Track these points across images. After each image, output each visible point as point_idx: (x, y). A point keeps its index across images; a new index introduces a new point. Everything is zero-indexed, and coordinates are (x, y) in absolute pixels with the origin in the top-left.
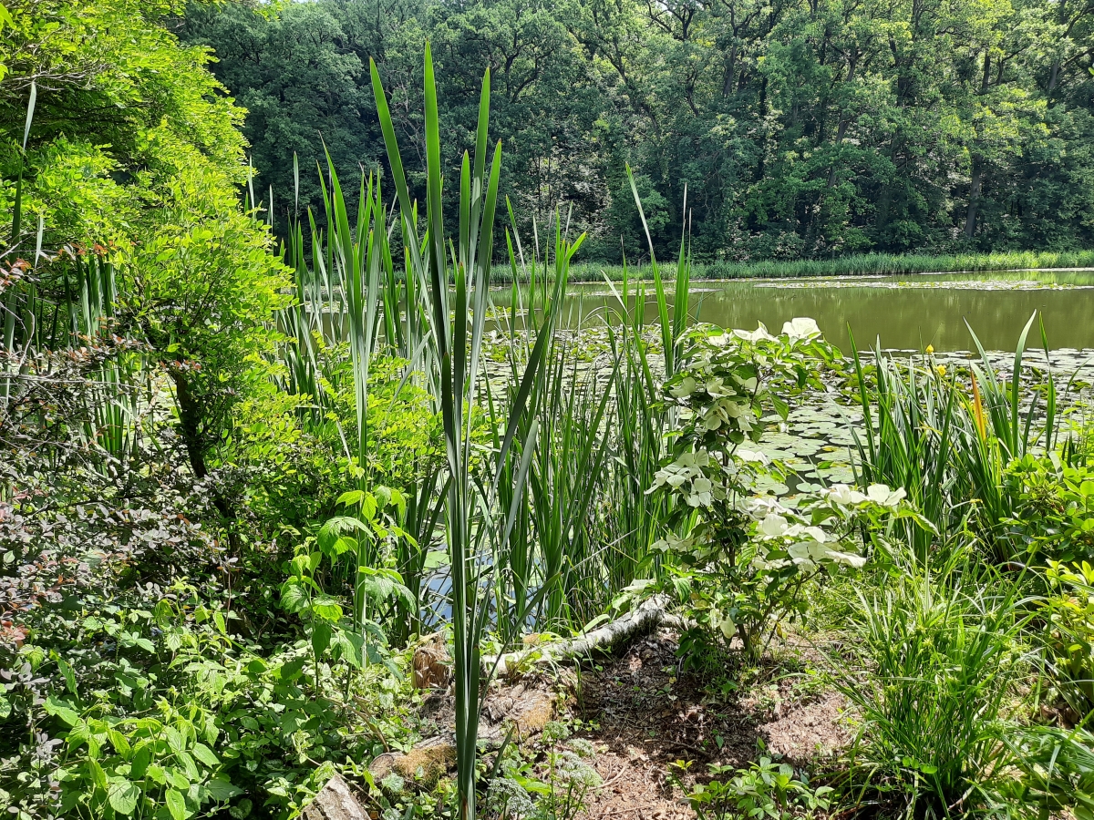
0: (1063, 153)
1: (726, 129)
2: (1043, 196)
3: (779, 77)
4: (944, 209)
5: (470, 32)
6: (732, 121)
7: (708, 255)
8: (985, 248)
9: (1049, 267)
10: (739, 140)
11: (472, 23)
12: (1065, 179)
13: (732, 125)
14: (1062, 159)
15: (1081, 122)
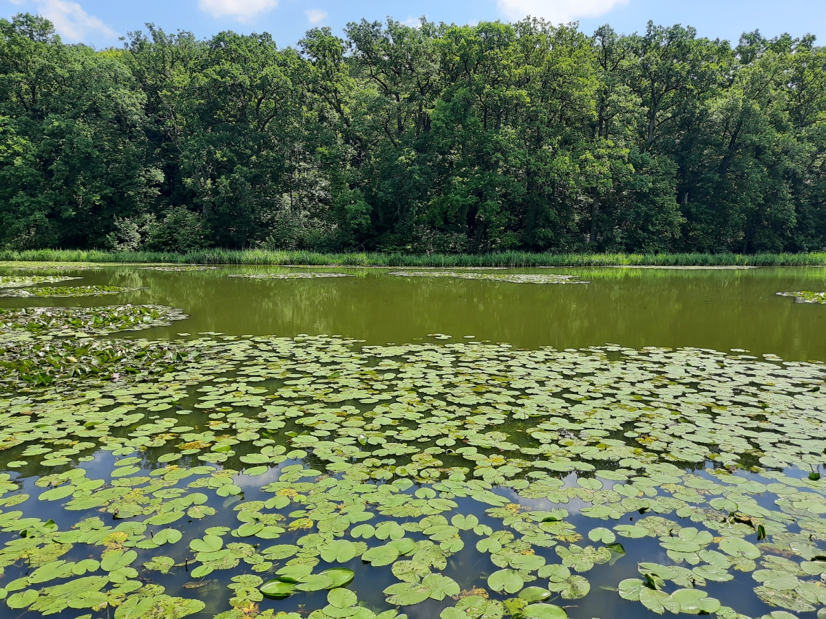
0: (650, 185)
1: (409, 159)
2: (638, 214)
3: (439, 123)
4: (574, 220)
5: (216, 80)
6: (413, 153)
7: (401, 248)
8: (600, 249)
9: (636, 265)
10: (417, 167)
11: (219, 73)
12: (654, 203)
13: (413, 156)
14: (650, 189)
15: (663, 164)
